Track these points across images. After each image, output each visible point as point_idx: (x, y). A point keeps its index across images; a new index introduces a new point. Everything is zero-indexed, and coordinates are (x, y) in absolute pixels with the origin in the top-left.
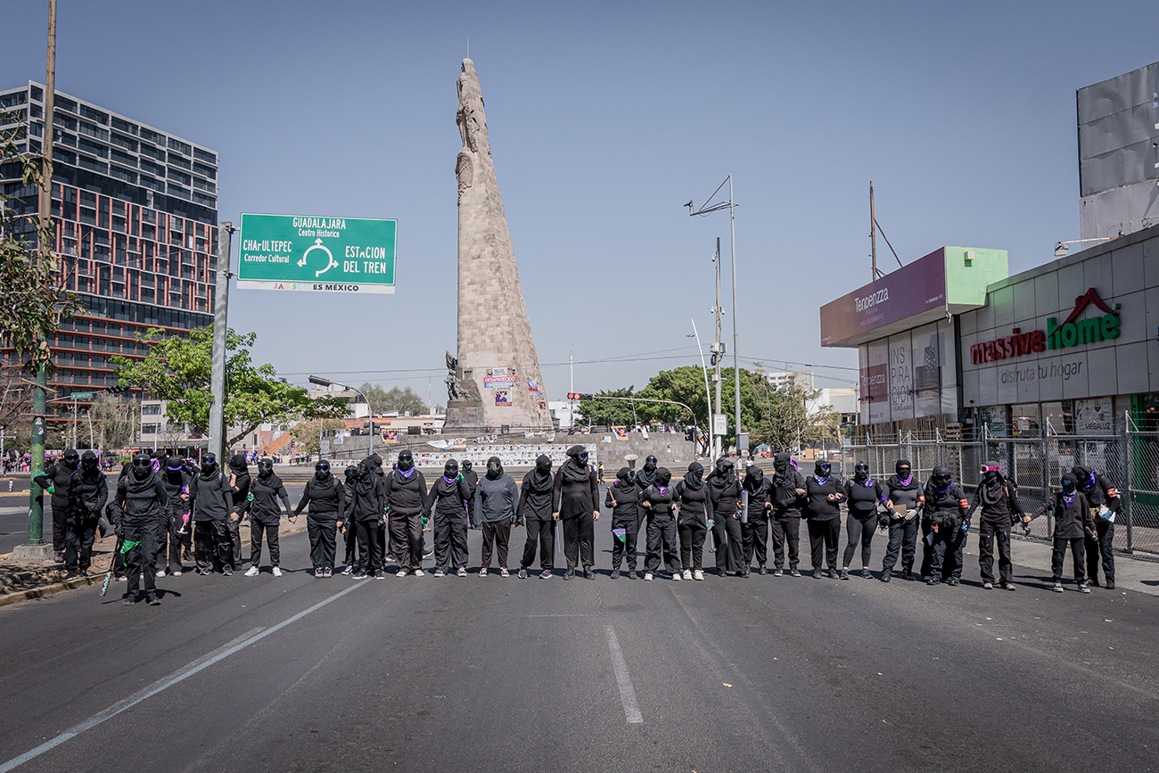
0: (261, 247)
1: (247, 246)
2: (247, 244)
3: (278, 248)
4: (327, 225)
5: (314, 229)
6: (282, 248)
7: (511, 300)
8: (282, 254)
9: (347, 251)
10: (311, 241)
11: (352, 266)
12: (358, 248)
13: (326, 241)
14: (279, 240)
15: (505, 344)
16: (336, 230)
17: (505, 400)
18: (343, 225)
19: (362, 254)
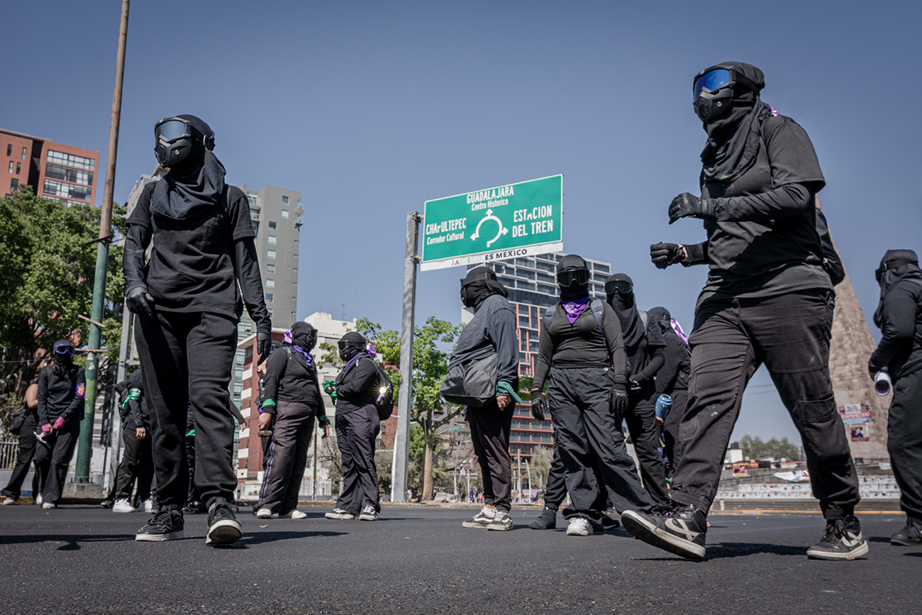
0: (440, 229)
1: (429, 231)
2: (429, 228)
3: (454, 227)
4: (497, 194)
5: (486, 201)
6: (458, 226)
7: (857, 339)
8: (458, 231)
9: (515, 216)
10: (482, 213)
11: (520, 230)
12: (525, 210)
13: (496, 211)
14: (455, 219)
15: (855, 381)
16: (504, 198)
17: (860, 435)
18: (512, 192)
19: (530, 215)
